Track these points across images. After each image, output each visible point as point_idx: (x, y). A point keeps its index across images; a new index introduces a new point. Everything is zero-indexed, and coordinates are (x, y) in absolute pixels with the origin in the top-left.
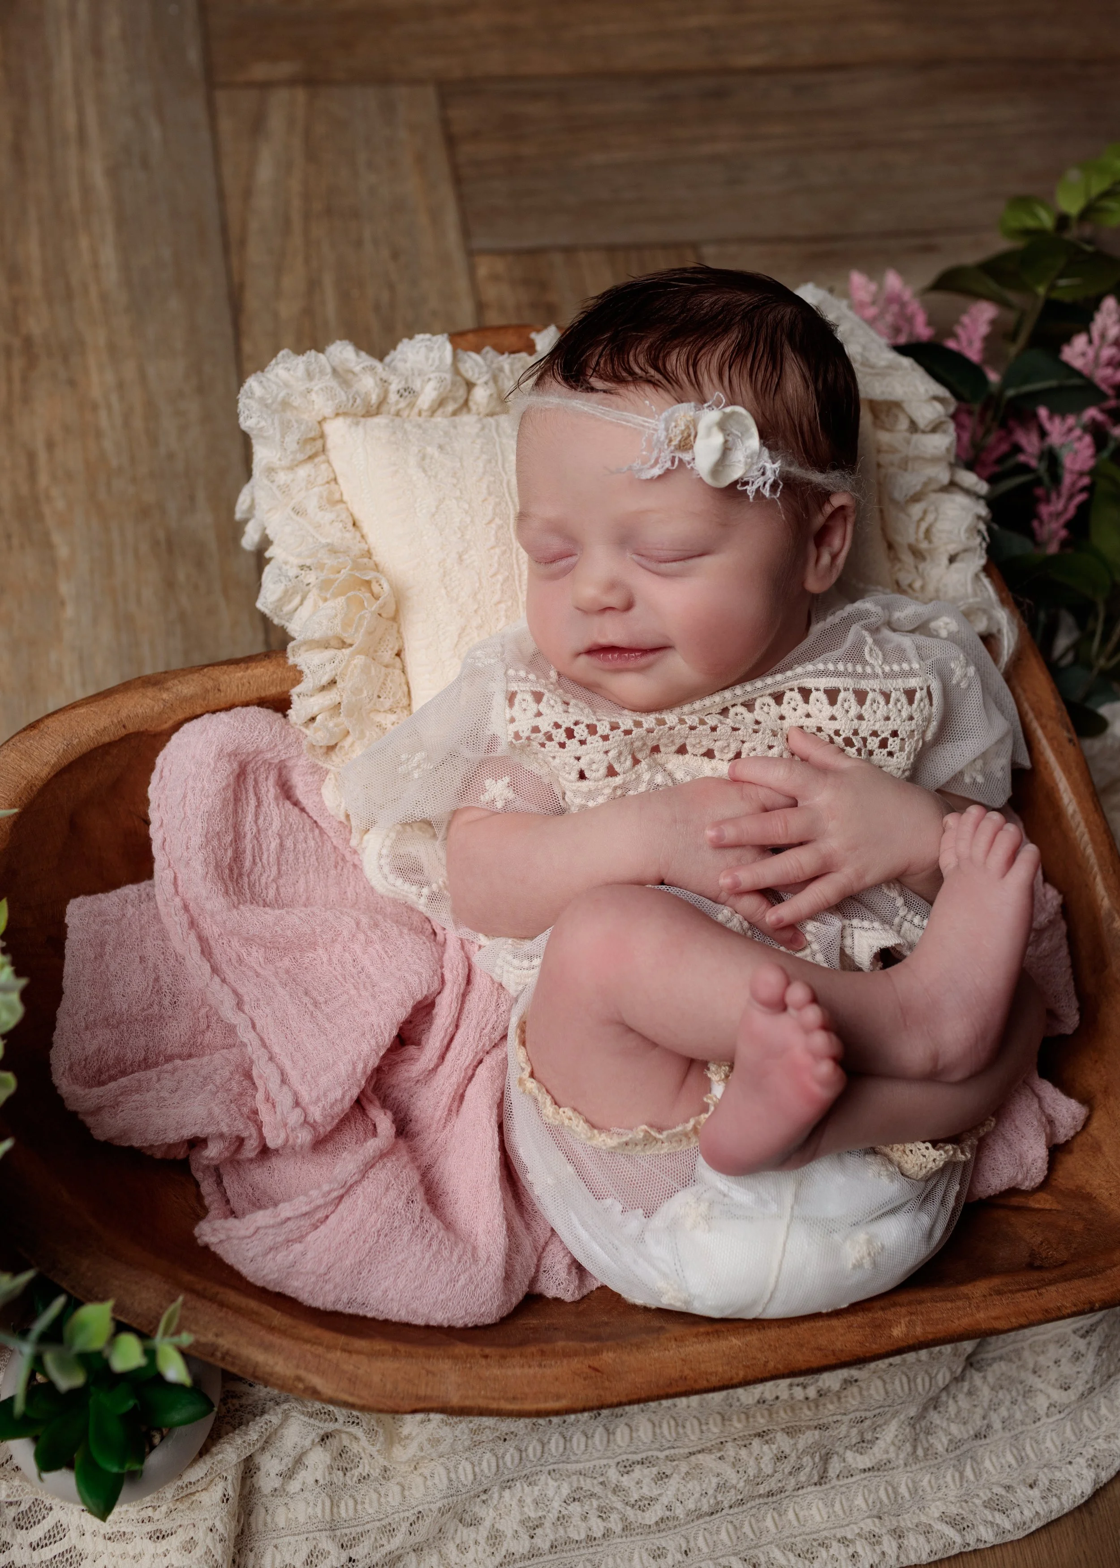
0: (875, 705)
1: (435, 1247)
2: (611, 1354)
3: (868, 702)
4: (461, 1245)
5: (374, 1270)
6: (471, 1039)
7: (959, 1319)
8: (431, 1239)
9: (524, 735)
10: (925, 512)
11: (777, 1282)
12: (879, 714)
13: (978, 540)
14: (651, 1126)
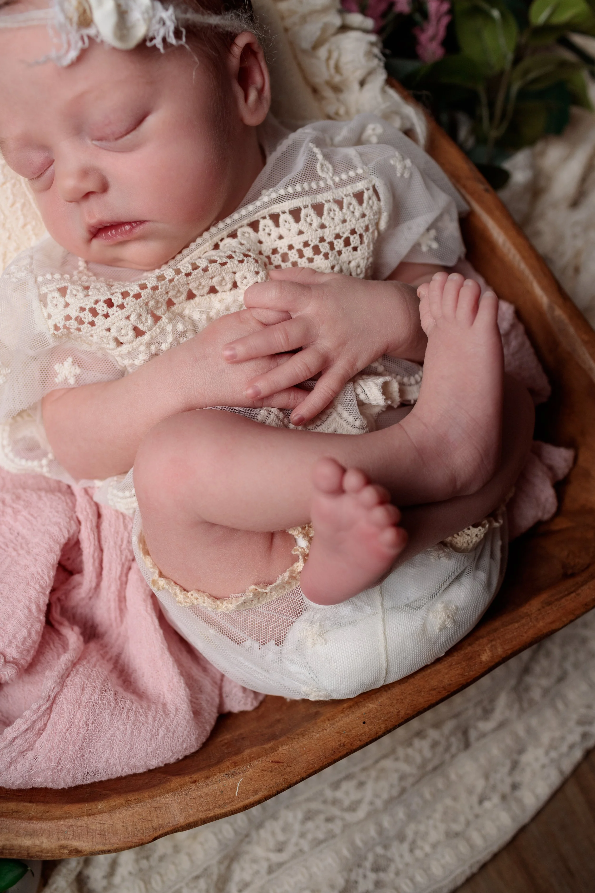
0: (332, 213)
1: (132, 718)
2: (285, 747)
3: (325, 212)
4: (153, 707)
5: (93, 750)
6: (114, 556)
7: (526, 632)
8: (128, 712)
9: (61, 325)
10: (330, 52)
11: (387, 662)
12: (337, 219)
13: (376, 62)
14: (257, 584)
